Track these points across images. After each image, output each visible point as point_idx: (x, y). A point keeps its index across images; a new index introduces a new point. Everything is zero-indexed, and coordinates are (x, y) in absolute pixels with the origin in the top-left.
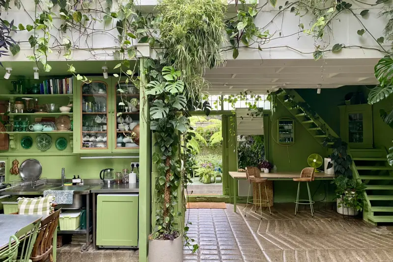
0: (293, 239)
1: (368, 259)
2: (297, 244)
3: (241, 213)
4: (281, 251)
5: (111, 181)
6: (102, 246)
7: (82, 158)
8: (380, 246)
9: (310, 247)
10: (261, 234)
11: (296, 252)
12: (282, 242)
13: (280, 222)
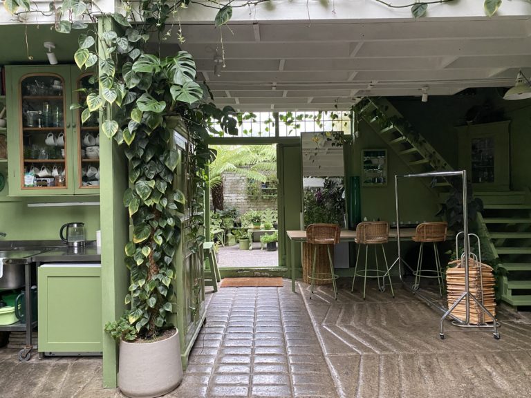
0: (379, 335)
1: (506, 369)
2: (386, 344)
3: (302, 293)
4: (358, 357)
5: (79, 243)
6: (51, 353)
7: (29, 205)
8: (525, 347)
9: (405, 349)
10: (327, 326)
11: (382, 358)
12: (360, 340)
13: (361, 307)
